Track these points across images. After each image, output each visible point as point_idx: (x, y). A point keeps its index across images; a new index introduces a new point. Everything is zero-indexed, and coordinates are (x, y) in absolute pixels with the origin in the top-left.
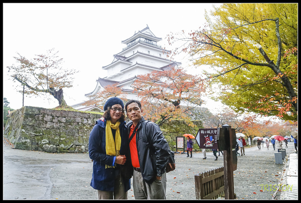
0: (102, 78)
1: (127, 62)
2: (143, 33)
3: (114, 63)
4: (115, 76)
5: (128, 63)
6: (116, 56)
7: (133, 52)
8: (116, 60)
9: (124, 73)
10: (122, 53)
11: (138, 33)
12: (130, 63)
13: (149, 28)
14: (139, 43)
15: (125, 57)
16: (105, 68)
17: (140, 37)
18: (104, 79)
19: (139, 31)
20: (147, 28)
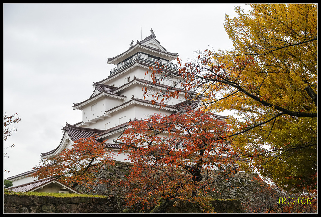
0: (72, 125)
1: (116, 97)
2: (145, 45)
3: (94, 97)
4: (97, 121)
5: (118, 97)
6: (98, 85)
7: (127, 79)
8: (97, 92)
9: (112, 115)
10: (109, 80)
11: (137, 46)
12: (123, 98)
13: (155, 37)
14: (138, 63)
15: (115, 86)
16: (78, 107)
17: (140, 53)
18: (77, 126)
19: (138, 42)
20: (153, 37)
